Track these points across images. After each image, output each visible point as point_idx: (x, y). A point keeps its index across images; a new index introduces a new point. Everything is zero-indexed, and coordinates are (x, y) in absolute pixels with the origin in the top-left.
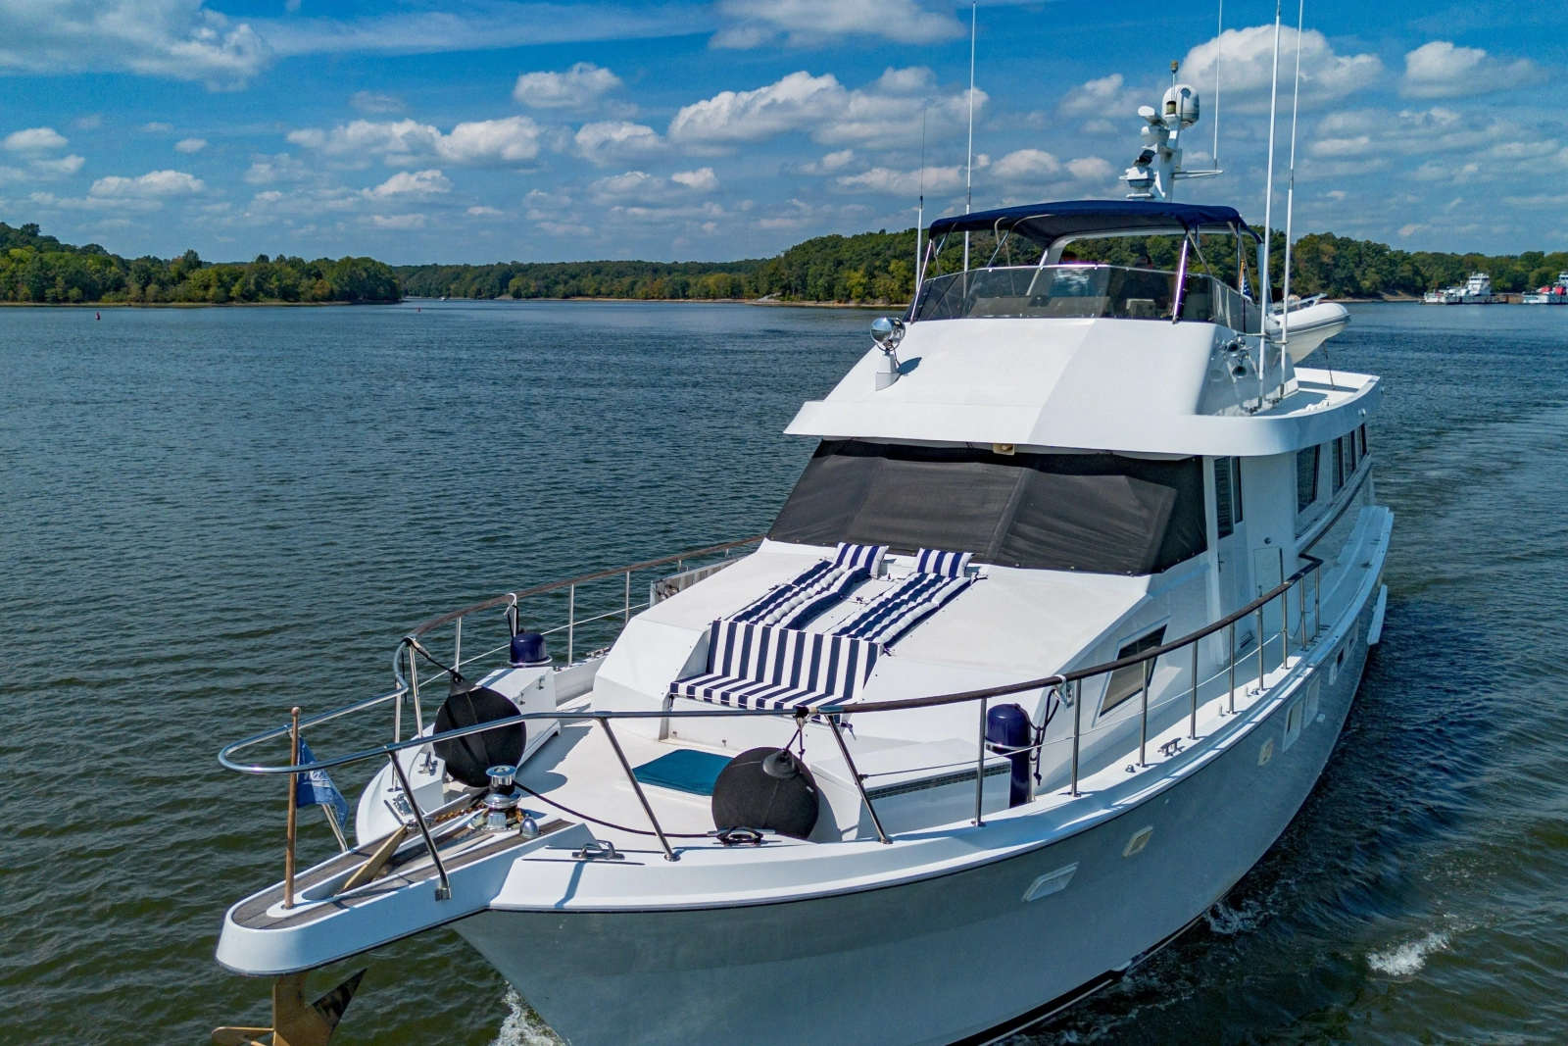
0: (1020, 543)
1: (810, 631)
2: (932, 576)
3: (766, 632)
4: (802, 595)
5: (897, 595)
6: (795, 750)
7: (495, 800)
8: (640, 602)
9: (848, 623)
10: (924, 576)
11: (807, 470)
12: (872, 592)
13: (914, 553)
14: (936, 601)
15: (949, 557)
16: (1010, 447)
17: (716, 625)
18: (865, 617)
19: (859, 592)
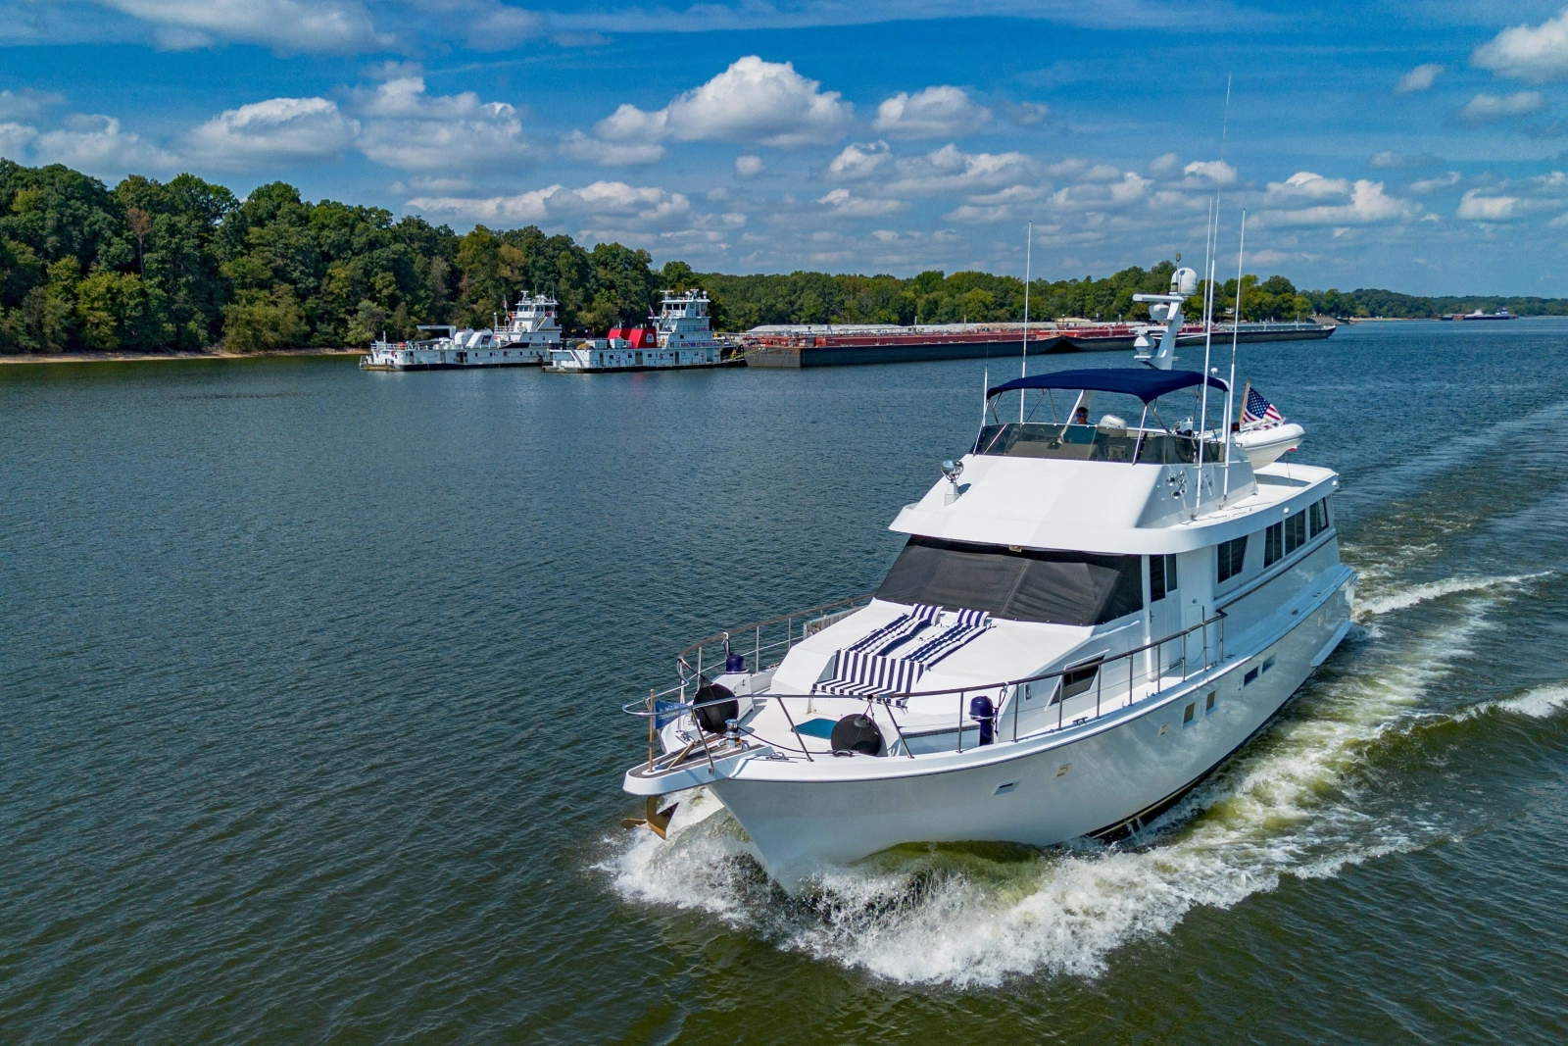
0: (1018, 605)
1: (889, 657)
2: (964, 625)
3: (865, 657)
4: (889, 636)
5: (942, 637)
6: (869, 715)
7: (730, 734)
8: (798, 638)
9: (911, 653)
10: (960, 625)
11: (903, 553)
12: (928, 635)
13: (956, 611)
14: (963, 641)
15: (976, 614)
16: (1019, 547)
17: (839, 652)
18: (921, 649)
19: (920, 635)
